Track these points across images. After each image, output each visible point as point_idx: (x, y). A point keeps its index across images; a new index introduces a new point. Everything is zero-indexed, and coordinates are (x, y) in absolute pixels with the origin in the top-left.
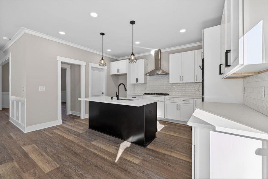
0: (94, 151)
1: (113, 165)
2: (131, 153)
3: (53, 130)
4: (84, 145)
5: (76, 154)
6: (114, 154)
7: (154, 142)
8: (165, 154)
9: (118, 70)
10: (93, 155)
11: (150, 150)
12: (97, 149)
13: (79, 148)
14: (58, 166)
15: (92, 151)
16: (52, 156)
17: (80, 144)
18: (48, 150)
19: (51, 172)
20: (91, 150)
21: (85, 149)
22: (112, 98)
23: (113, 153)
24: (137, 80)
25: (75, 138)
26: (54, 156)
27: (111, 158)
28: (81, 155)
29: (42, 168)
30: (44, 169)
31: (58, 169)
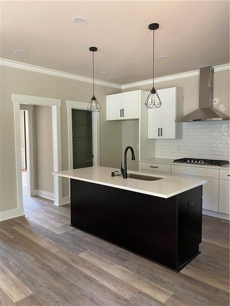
0: (86, 272)
1: (120, 301)
2: (151, 280)
3: (12, 225)
4: (65, 258)
5: (57, 275)
6: (120, 280)
7: (195, 263)
8: (217, 290)
9: (122, 111)
10: (84, 279)
11: (187, 278)
12: (89, 269)
13: (59, 264)
14: (31, 293)
15: (81, 272)
16: (18, 275)
17: (60, 255)
18: (11, 263)
19: (22, 301)
20: (81, 269)
21: (70, 265)
22: (113, 173)
23: (119, 277)
24: (160, 132)
25: (50, 243)
26: (23, 275)
27: (114, 286)
28: (64, 276)
29: (7, 294)
30: (11, 295)
31: (31, 297)
